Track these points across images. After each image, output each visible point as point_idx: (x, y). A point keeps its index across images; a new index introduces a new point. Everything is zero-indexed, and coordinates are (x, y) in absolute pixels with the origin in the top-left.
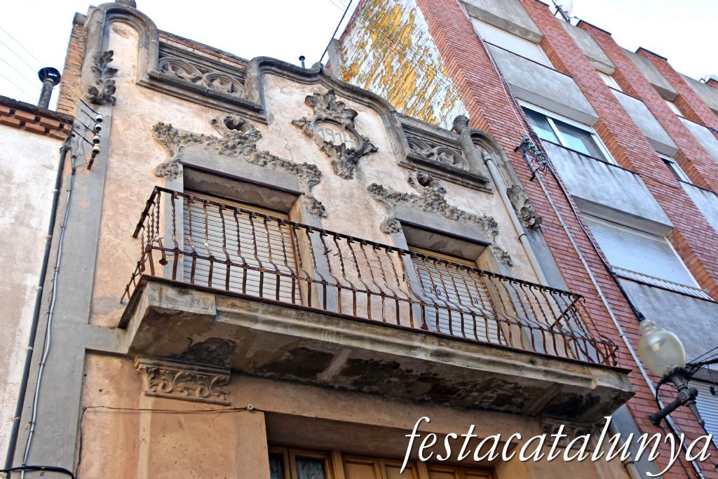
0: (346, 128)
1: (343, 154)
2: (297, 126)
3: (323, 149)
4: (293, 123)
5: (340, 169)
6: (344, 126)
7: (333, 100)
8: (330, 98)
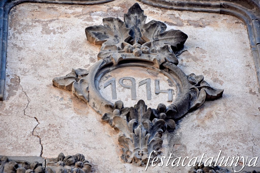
0: (162, 67)
1: (140, 120)
2: (62, 87)
3: (105, 119)
4: (55, 84)
5: (132, 150)
6: (157, 65)
7: (139, 21)
8: (133, 20)
